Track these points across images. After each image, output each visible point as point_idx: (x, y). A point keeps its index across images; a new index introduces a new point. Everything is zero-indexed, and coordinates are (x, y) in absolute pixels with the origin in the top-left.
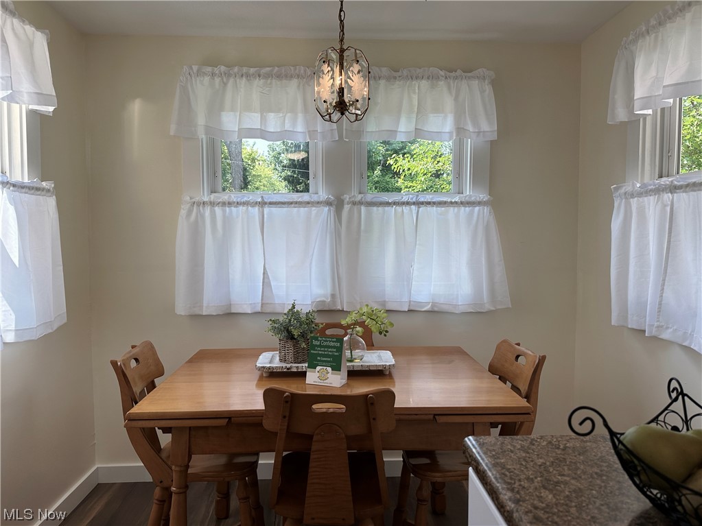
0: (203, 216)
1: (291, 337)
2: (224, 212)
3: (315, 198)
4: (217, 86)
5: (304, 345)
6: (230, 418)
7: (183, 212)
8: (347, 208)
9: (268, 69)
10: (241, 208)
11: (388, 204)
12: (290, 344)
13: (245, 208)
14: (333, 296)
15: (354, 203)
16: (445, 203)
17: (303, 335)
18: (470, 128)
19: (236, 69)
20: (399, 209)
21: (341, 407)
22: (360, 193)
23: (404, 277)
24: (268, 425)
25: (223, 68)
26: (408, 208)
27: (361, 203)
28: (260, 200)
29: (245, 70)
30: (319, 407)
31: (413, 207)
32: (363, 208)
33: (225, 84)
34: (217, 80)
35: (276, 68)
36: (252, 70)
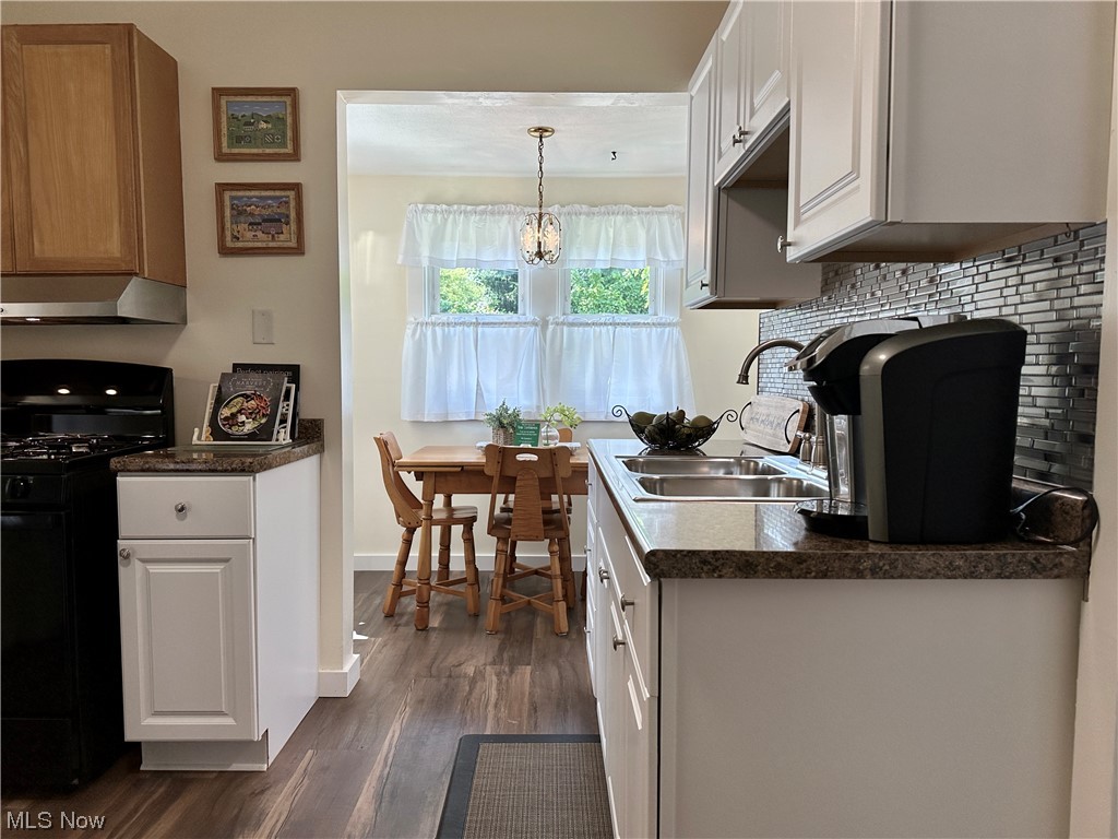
0: (425, 335)
1: (502, 425)
2: (444, 331)
3: (523, 319)
4: (439, 222)
5: (511, 431)
6: (462, 467)
7: (409, 332)
8: (551, 327)
9: (483, 207)
10: (459, 328)
11: (587, 324)
12: (501, 431)
13: (461, 328)
14: (538, 407)
15: (557, 324)
16: (639, 324)
17: (511, 424)
18: (660, 257)
19: (455, 207)
20: (597, 329)
21: (534, 458)
22: (564, 314)
23: (600, 391)
24: (487, 471)
25: (444, 206)
26: (605, 328)
27: (563, 324)
28: (474, 320)
29: (463, 207)
30: (521, 457)
31: (610, 327)
32: (565, 328)
33: (446, 220)
34: (439, 217)
35: (490, 207)
36: (469, 208)
